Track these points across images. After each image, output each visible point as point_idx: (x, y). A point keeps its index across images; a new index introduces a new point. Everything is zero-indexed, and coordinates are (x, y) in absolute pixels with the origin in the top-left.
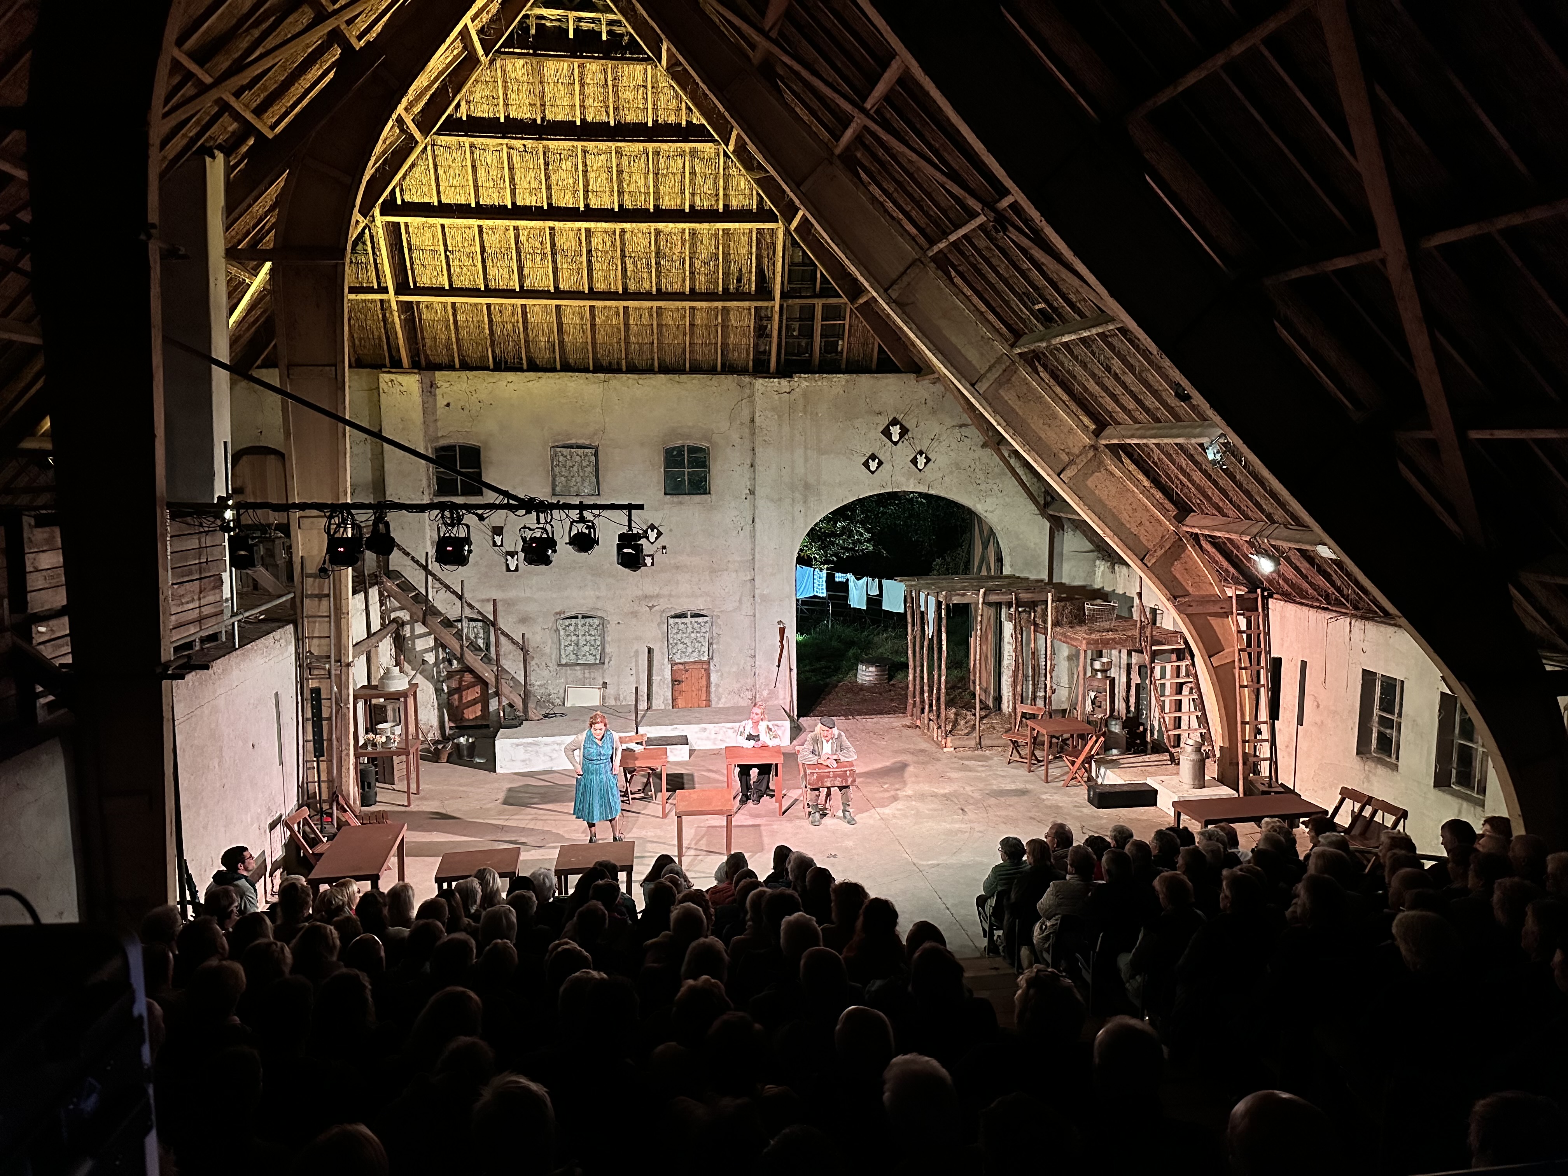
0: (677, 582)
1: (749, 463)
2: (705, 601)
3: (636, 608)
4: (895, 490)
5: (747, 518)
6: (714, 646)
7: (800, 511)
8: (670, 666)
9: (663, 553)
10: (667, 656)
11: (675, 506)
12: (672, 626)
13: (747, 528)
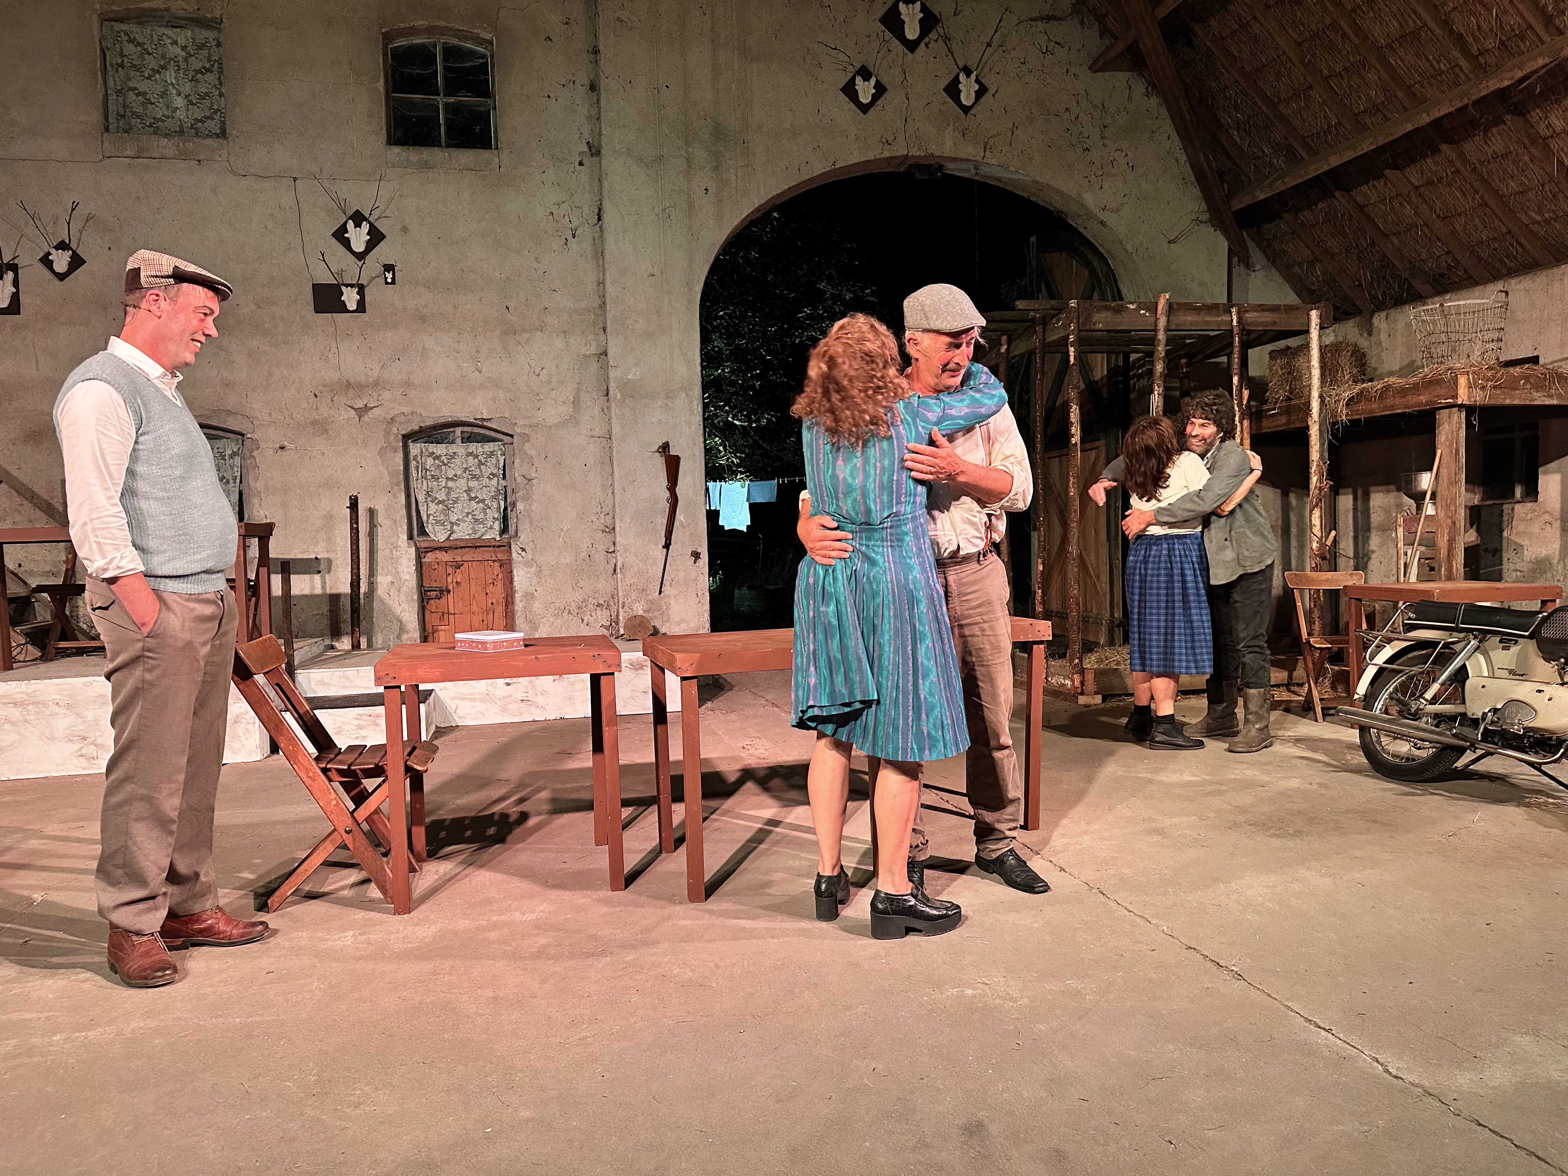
0: (424, 355)
1: (586, 82)
2: (494, 399)
3: (325, 412)
4: (915, 152)
5: (586, 210)
6: (520, 506)
7: (706, 189)
8: (413, 550)
9: (387, 283)
10: (405, 527)
11: (413, 173)
12: (418, 462)
13: (587, 233)
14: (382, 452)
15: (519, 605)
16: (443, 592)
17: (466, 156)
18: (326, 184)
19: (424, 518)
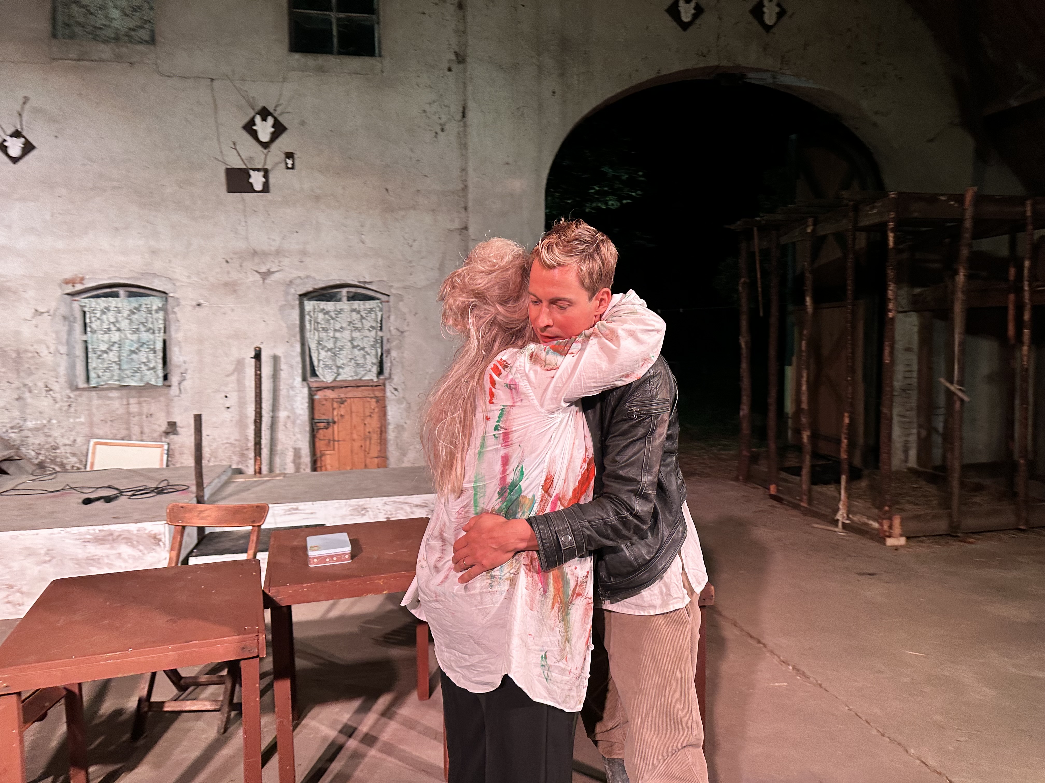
0: (317, 228)
1: (455, 1)
2: (374, 266)
3: (235, 275)
4: (725, 63)
5: (453, 108)
6: (394, 354)
7: (554, 92)
8: (306, 391)
9: (288, 168)
10: (300, 371)
11: (310, 76)
12: (311, 317)
13: (453, 127)
14: (282, 309)
15: (391, 435)
16: (329, 424)
17: (354, 63)
18: (238, 84)
19: (316, 363)
